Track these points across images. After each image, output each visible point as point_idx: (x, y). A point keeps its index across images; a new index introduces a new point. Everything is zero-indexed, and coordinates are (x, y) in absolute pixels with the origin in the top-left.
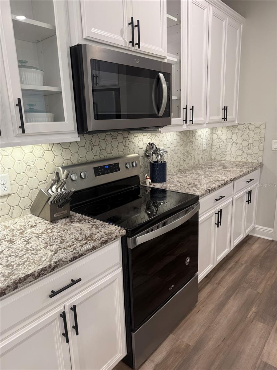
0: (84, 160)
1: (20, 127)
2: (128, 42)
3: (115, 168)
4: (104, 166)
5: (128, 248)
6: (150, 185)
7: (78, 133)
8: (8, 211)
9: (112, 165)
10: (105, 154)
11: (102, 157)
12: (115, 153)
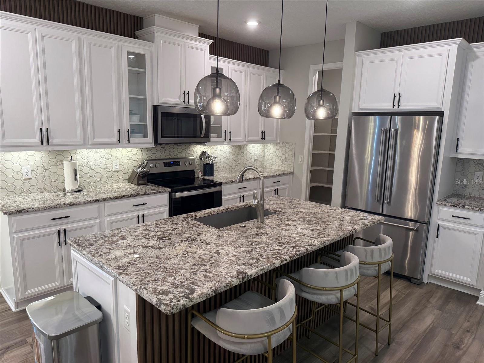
0: (159, 158)
1: (128, 140)
2: (182, 101)
3: (177, 164)
4: (170, 162)
5: (172, 198)
6: (201, 177)
7: (154, 144)
8: (117, 179)
9: (175, 162)
10: (173, 156)
11: (171, 157)
12: (180, 155)
